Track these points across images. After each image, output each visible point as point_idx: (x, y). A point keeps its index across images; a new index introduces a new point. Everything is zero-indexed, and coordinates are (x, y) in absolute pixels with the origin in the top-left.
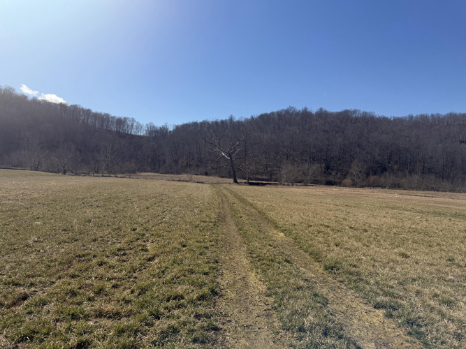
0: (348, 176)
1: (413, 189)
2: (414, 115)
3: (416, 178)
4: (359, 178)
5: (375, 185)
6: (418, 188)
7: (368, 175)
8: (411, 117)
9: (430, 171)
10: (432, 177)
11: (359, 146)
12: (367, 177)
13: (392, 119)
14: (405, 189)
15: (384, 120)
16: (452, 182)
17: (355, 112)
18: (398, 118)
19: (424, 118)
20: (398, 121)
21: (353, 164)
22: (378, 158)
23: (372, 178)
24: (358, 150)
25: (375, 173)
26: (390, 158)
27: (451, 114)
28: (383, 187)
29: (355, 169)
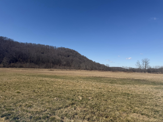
0: (2, 63)
1: (27, 68)
2: (28, 43)
3: (28, 64)
4: (7, 64)
5: (13, 66)
6: (29, 67)
7: (10, 63)
8: (27, 43)
9: (33, 62)
10: (33, 64)
11: (7, 51)
12: (10, 64)
13: (20, 43)
14: (24, 68)
15: (17, 43)
16: (39, 65)
17: (5, 38)
18: (22, 43)
19: (31, 44)
20: (22, 44)
21: (4, 58)
22: (15, 57)
23: (12, 64)
24: (6, 53)
25: (13, 62)
26: (19, 57)
27: (39, 44)
28: (16, 67)
29: (5, 60)
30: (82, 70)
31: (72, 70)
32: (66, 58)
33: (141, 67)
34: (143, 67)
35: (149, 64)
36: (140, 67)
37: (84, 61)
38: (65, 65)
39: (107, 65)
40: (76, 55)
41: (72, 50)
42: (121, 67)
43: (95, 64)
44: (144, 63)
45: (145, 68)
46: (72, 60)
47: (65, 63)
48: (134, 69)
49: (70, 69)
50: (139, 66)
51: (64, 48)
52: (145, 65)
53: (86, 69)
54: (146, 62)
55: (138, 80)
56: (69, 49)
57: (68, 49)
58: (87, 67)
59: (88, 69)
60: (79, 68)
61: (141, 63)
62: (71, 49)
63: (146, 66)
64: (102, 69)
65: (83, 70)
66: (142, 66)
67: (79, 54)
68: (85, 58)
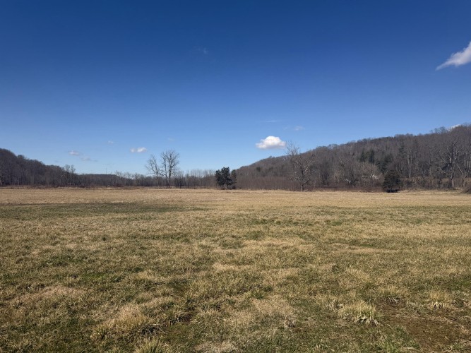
33: (160, 172)
34: (164, 172)
35: (178, 166)
36: (157, 173)
39: (68, 167)
42: (113, 173)
44: (167, 163)
45: (170, 175)
50: (154, 169)
52: (168, 170)
54: (171, 161)
61: (160, 164)
63: (170, 171)
66: (161, 169)
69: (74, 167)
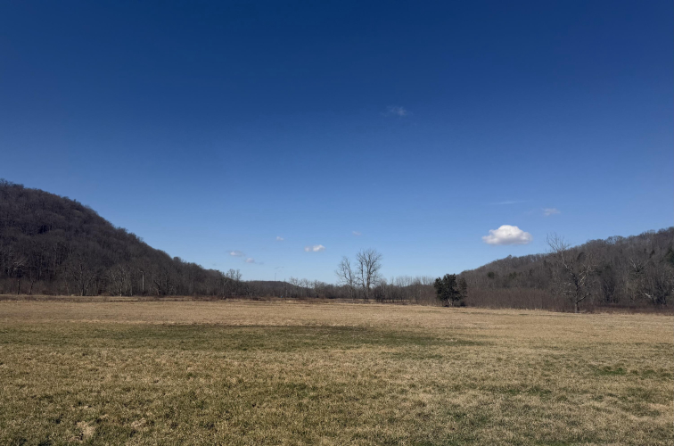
30: (116, 294)
31: (59, 300)
32: (29, 237)
33: (356, 280)
34: (360, 280)
35: (380, 272)
36: (351, 281)
37: (127, 257)
38: (20, 274)
39: (232, 272)
40: (85, 226)
41: (66, 200)
42: (288, 281)
43: (179, 271)
44: (365, 268)
45: (368, 284)
46: (63, 252)
47: (20, 262)
48: (330, 287)
49: (50, 292)
50: (348, 276)
51: (15, 186)
52: (365, 276)
53: (136, 292)
54: (370, 264)
55: (342, 328)
56: (47, 194)
57: (40, 193)
58: (142, 283)
59: (144, 293)
60: (100, 287)
61: (355, 268)
62: (58, 197)
63: (369, 278)
64: (208, 292)
65: (120, 297)
66: (356, 275)
67: (102, 222)
68: (133, 239)
69: (240, 272)
